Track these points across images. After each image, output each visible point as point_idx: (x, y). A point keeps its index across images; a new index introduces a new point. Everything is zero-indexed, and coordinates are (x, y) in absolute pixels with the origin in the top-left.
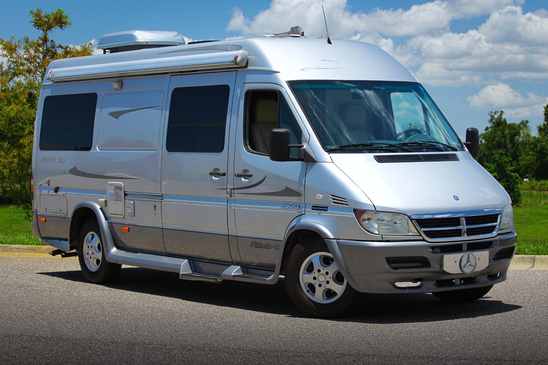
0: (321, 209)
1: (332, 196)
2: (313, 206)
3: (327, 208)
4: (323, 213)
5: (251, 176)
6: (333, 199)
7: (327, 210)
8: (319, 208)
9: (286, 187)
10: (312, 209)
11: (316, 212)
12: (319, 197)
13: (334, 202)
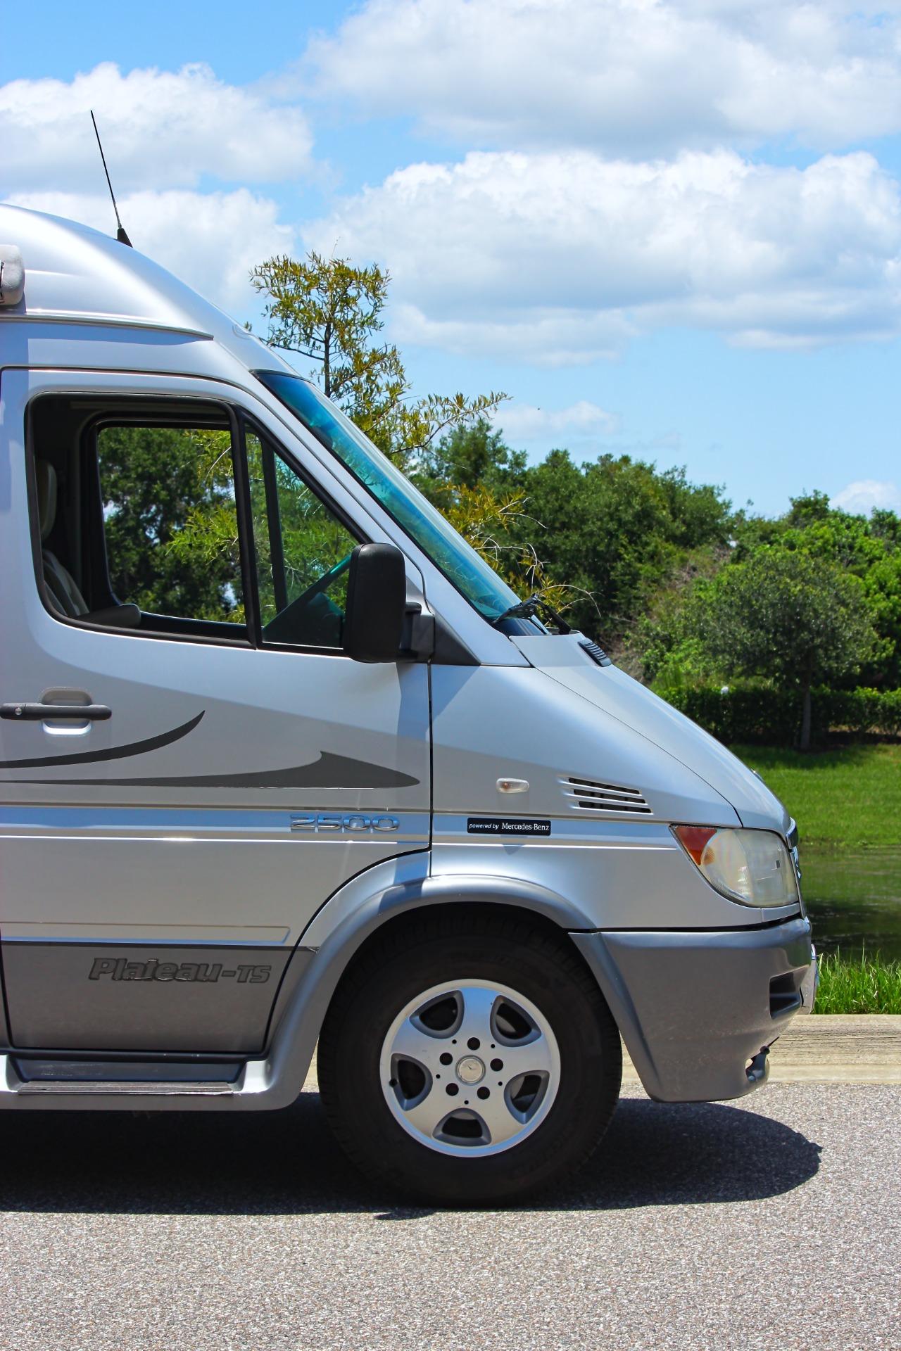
0: (519, 827)
1: (571, 780)
2: (471, 821)
3: (548, 823)
4: (532, 843)
5: (105, 715)
6: (576, 792)
7: (548, 833)
8: (505, 826)
9: (322, 752)
10: (470, 831)
11: (496, 842)
12: (506, 786)
13: (582, 804)
